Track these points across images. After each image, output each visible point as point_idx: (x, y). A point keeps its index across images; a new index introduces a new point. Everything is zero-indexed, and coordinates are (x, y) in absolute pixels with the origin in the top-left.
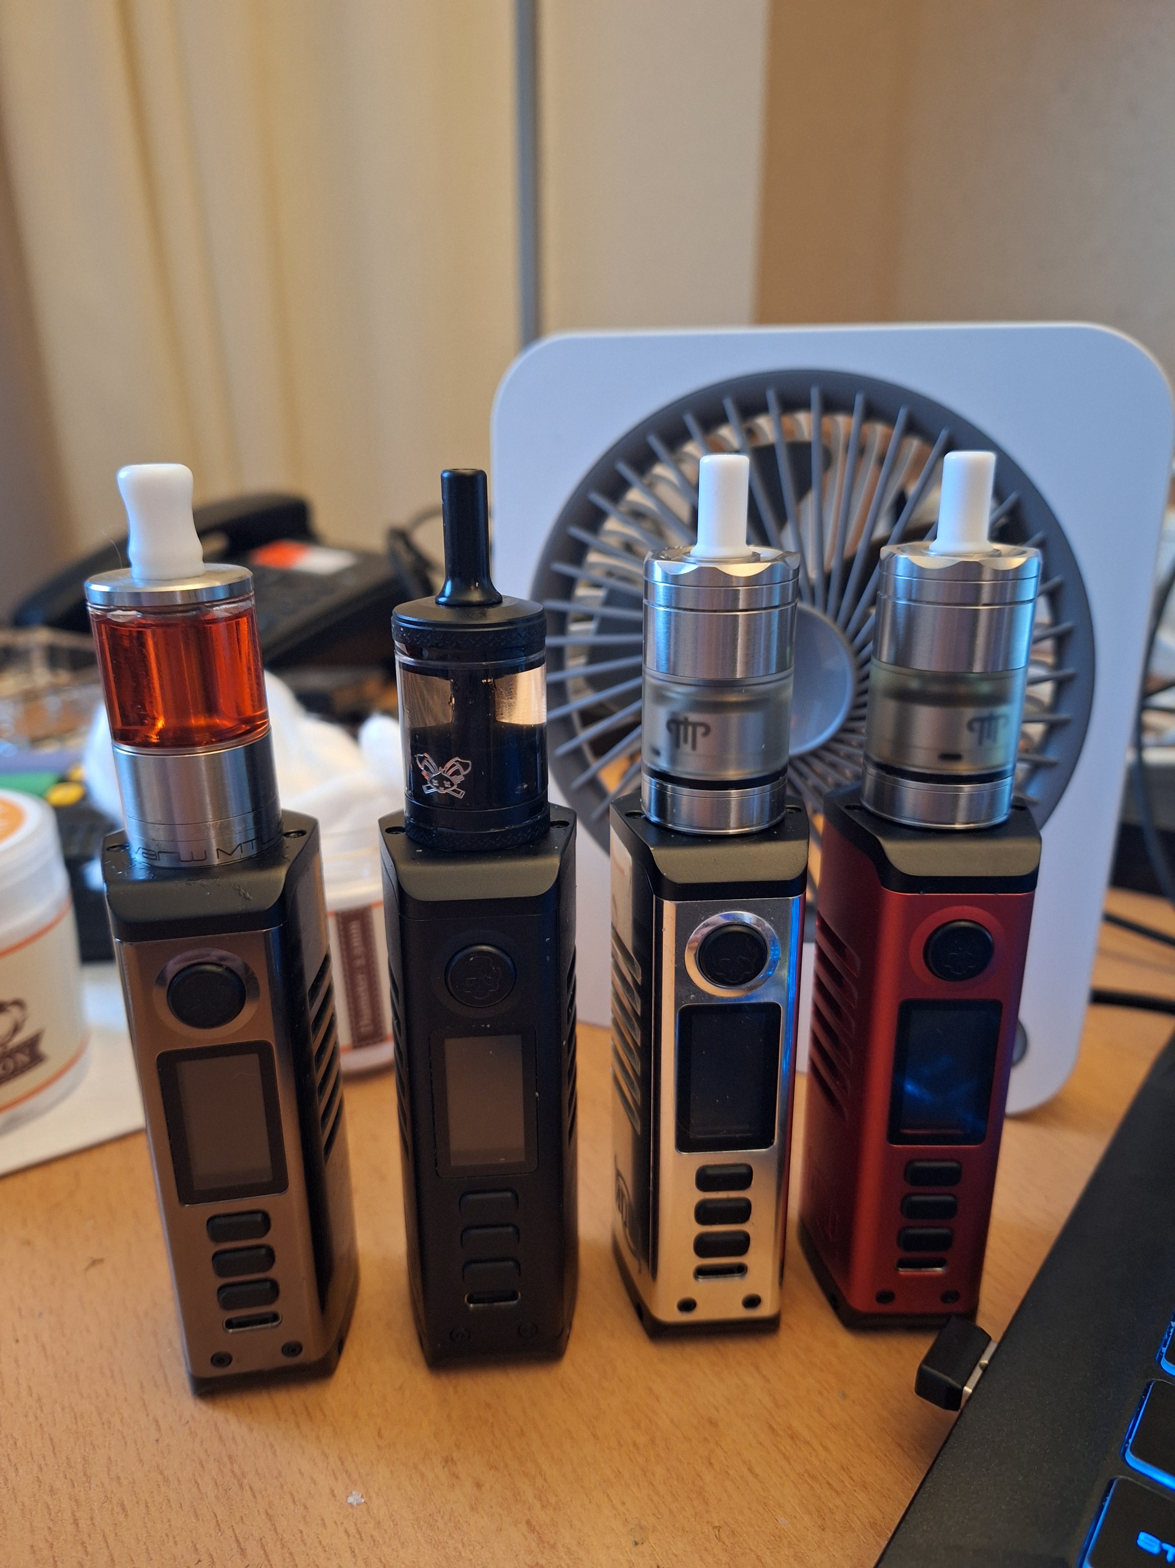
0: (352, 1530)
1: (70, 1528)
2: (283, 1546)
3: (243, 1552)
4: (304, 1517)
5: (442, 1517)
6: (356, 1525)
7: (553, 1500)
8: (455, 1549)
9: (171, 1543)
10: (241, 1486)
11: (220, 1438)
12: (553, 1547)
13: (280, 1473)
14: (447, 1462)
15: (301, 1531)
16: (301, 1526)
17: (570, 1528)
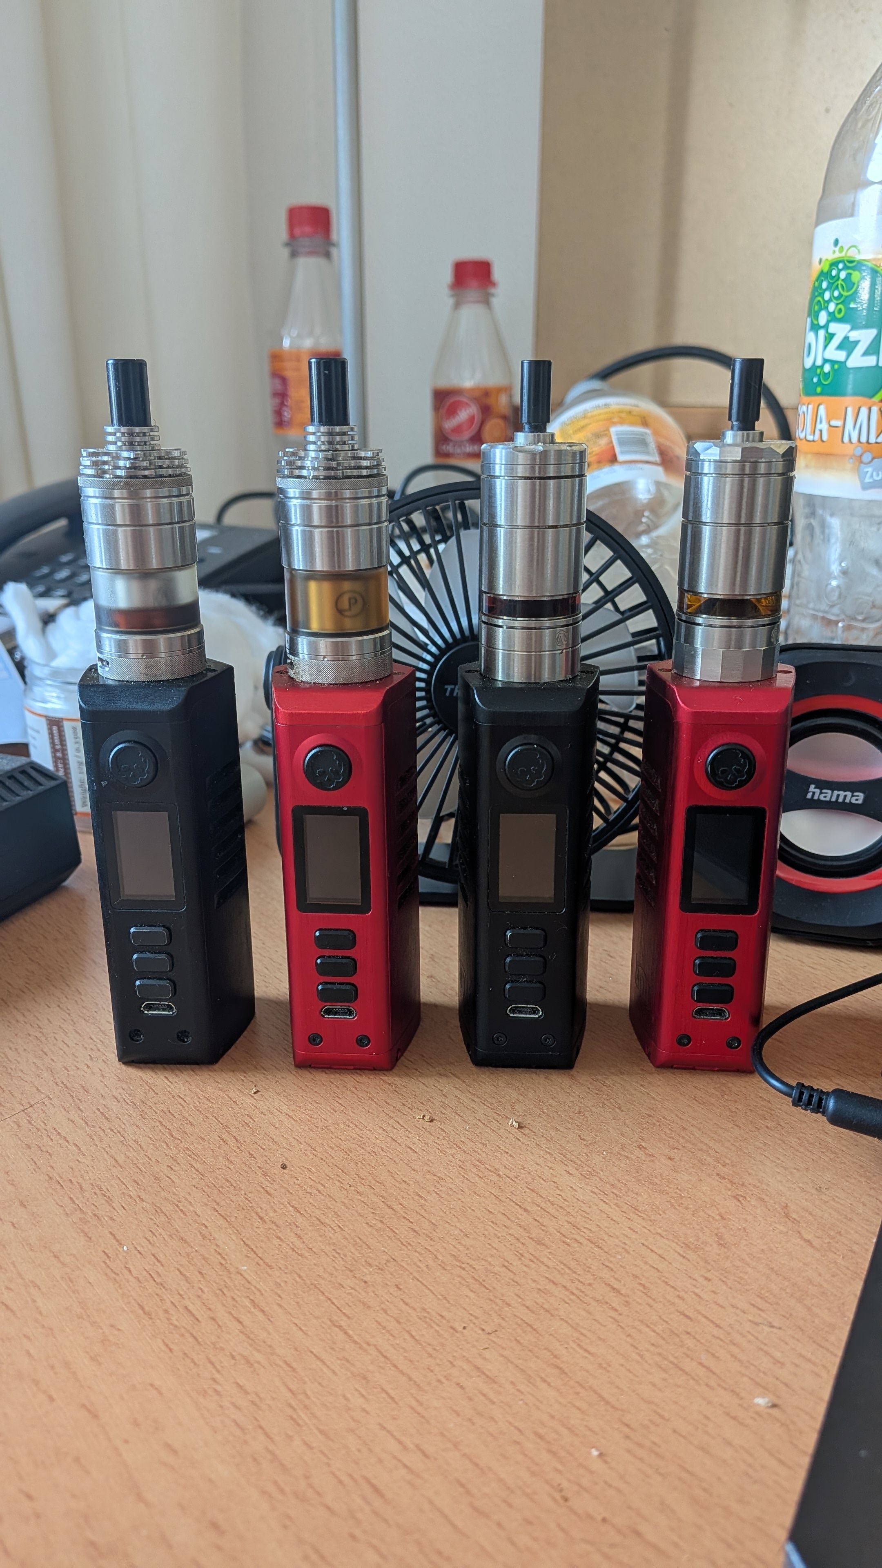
0: (596, 1190)
1: (389, 1211)
2: (553, 1204)
3: (526, 1210)
4: (557, 1187)
5: (656, 1177)
6: (597, 1187)
7: (728, 1161)
8: (676, 1193)
9: (470, 1211)
10: (498, 1175)
11: (465, 1152)
12: (743, 1185)
13: (522, 1166)
15: (560, 1195)
16: (559, 1192)
17: (749, 1174)
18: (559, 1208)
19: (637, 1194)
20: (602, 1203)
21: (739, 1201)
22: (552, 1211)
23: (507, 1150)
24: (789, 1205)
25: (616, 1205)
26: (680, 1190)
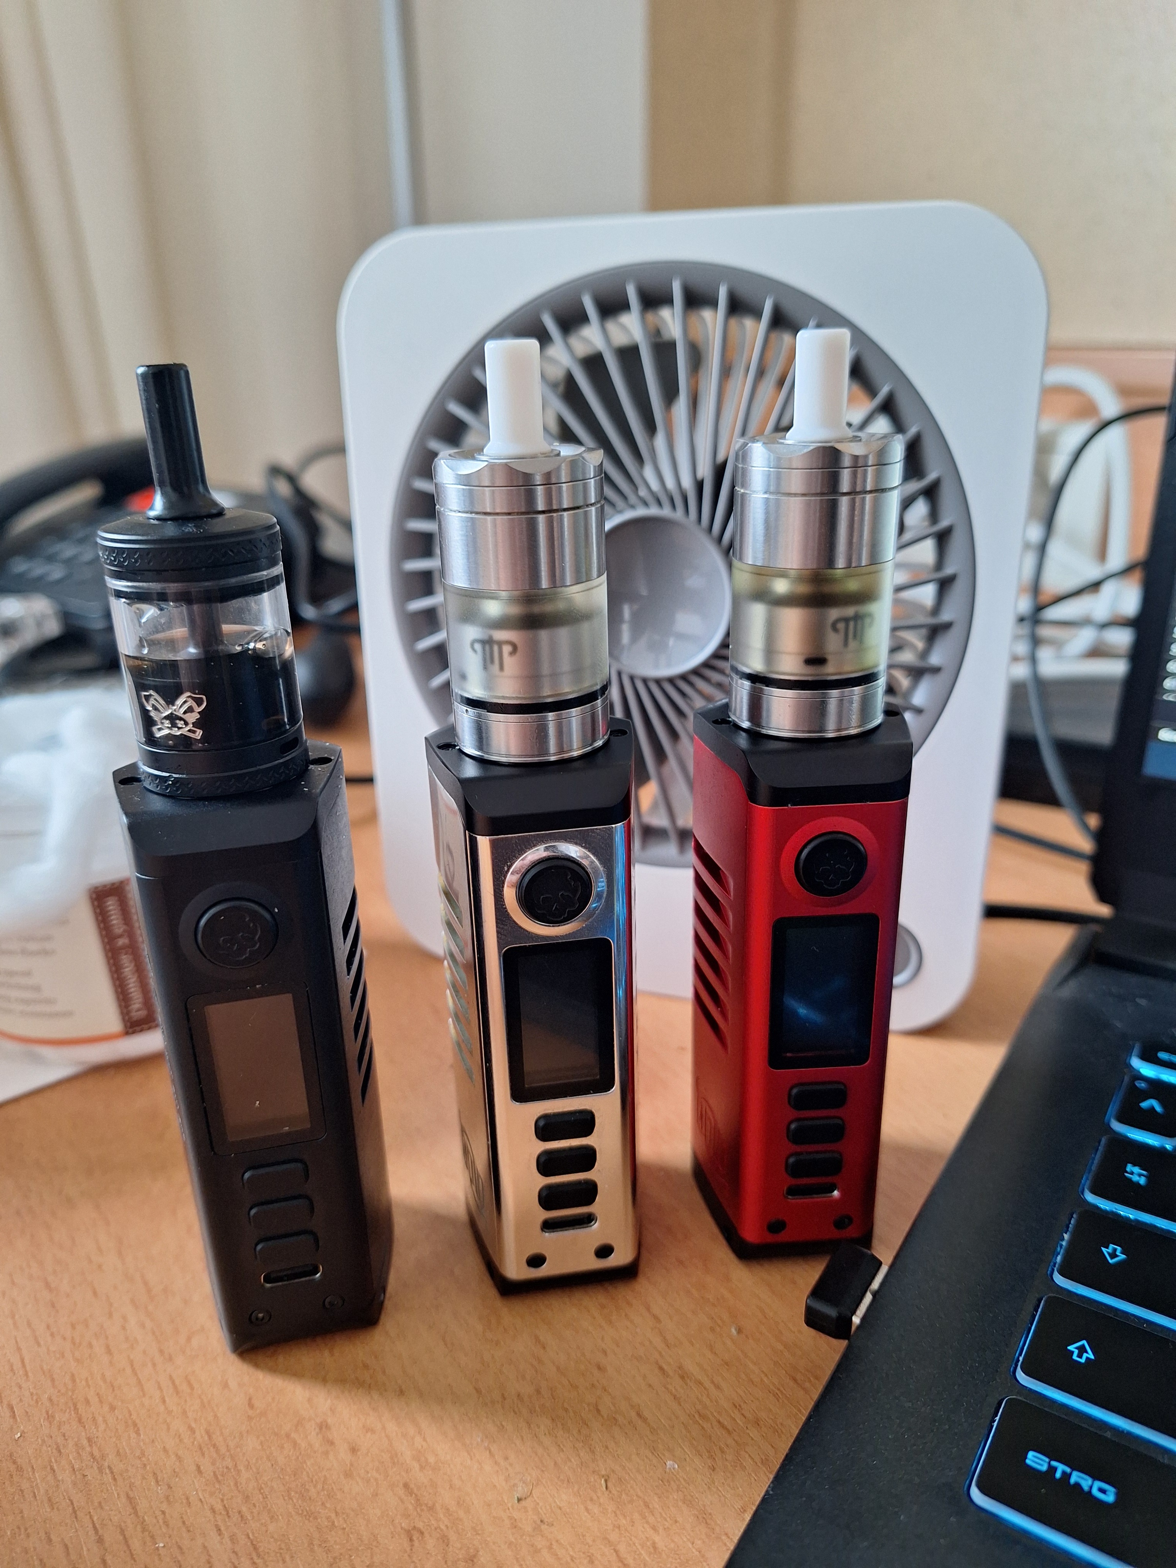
0: (219, 1507)
2: (144, 1530)
4: (167, 1497)
5: (315, 1486)
6: (222, 1500)
7: (432, 1459)
8: (328, 1518)
10: (101, 1470)
12: (431, 1509)
13: (143, 1453)
14: (321, 1428)
15: (163, 1512)
16: (164, 1506)
17: (451, 1487)
18: (148, 1539)
19: (272, 1518)
20: (213, 1533)
21: (411, 1540)
22: (136, 1544)
23: (138, 1421)
24: (481, 1553)
25: (233, 1539)
26: (337, 1514)
